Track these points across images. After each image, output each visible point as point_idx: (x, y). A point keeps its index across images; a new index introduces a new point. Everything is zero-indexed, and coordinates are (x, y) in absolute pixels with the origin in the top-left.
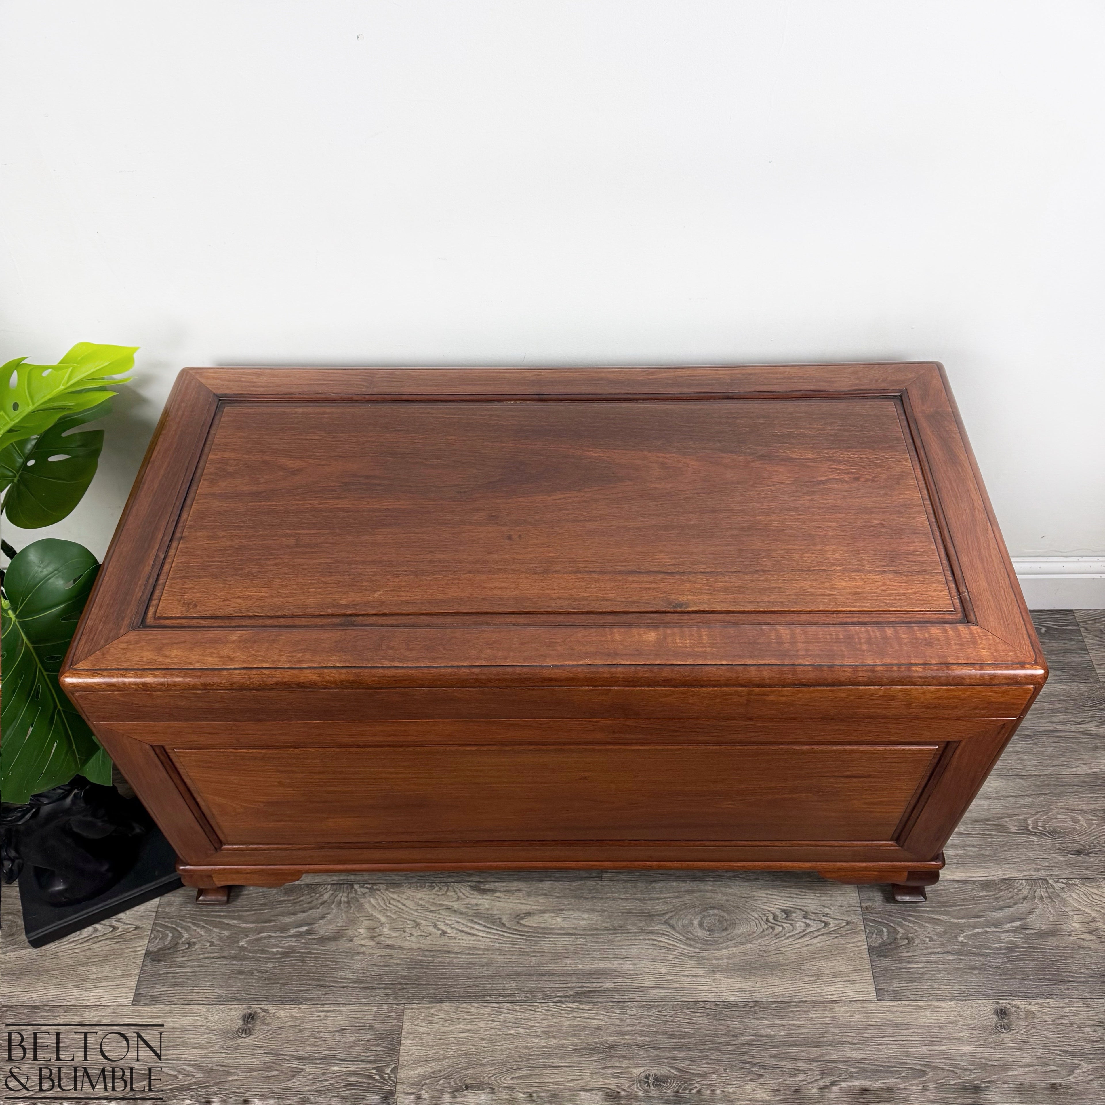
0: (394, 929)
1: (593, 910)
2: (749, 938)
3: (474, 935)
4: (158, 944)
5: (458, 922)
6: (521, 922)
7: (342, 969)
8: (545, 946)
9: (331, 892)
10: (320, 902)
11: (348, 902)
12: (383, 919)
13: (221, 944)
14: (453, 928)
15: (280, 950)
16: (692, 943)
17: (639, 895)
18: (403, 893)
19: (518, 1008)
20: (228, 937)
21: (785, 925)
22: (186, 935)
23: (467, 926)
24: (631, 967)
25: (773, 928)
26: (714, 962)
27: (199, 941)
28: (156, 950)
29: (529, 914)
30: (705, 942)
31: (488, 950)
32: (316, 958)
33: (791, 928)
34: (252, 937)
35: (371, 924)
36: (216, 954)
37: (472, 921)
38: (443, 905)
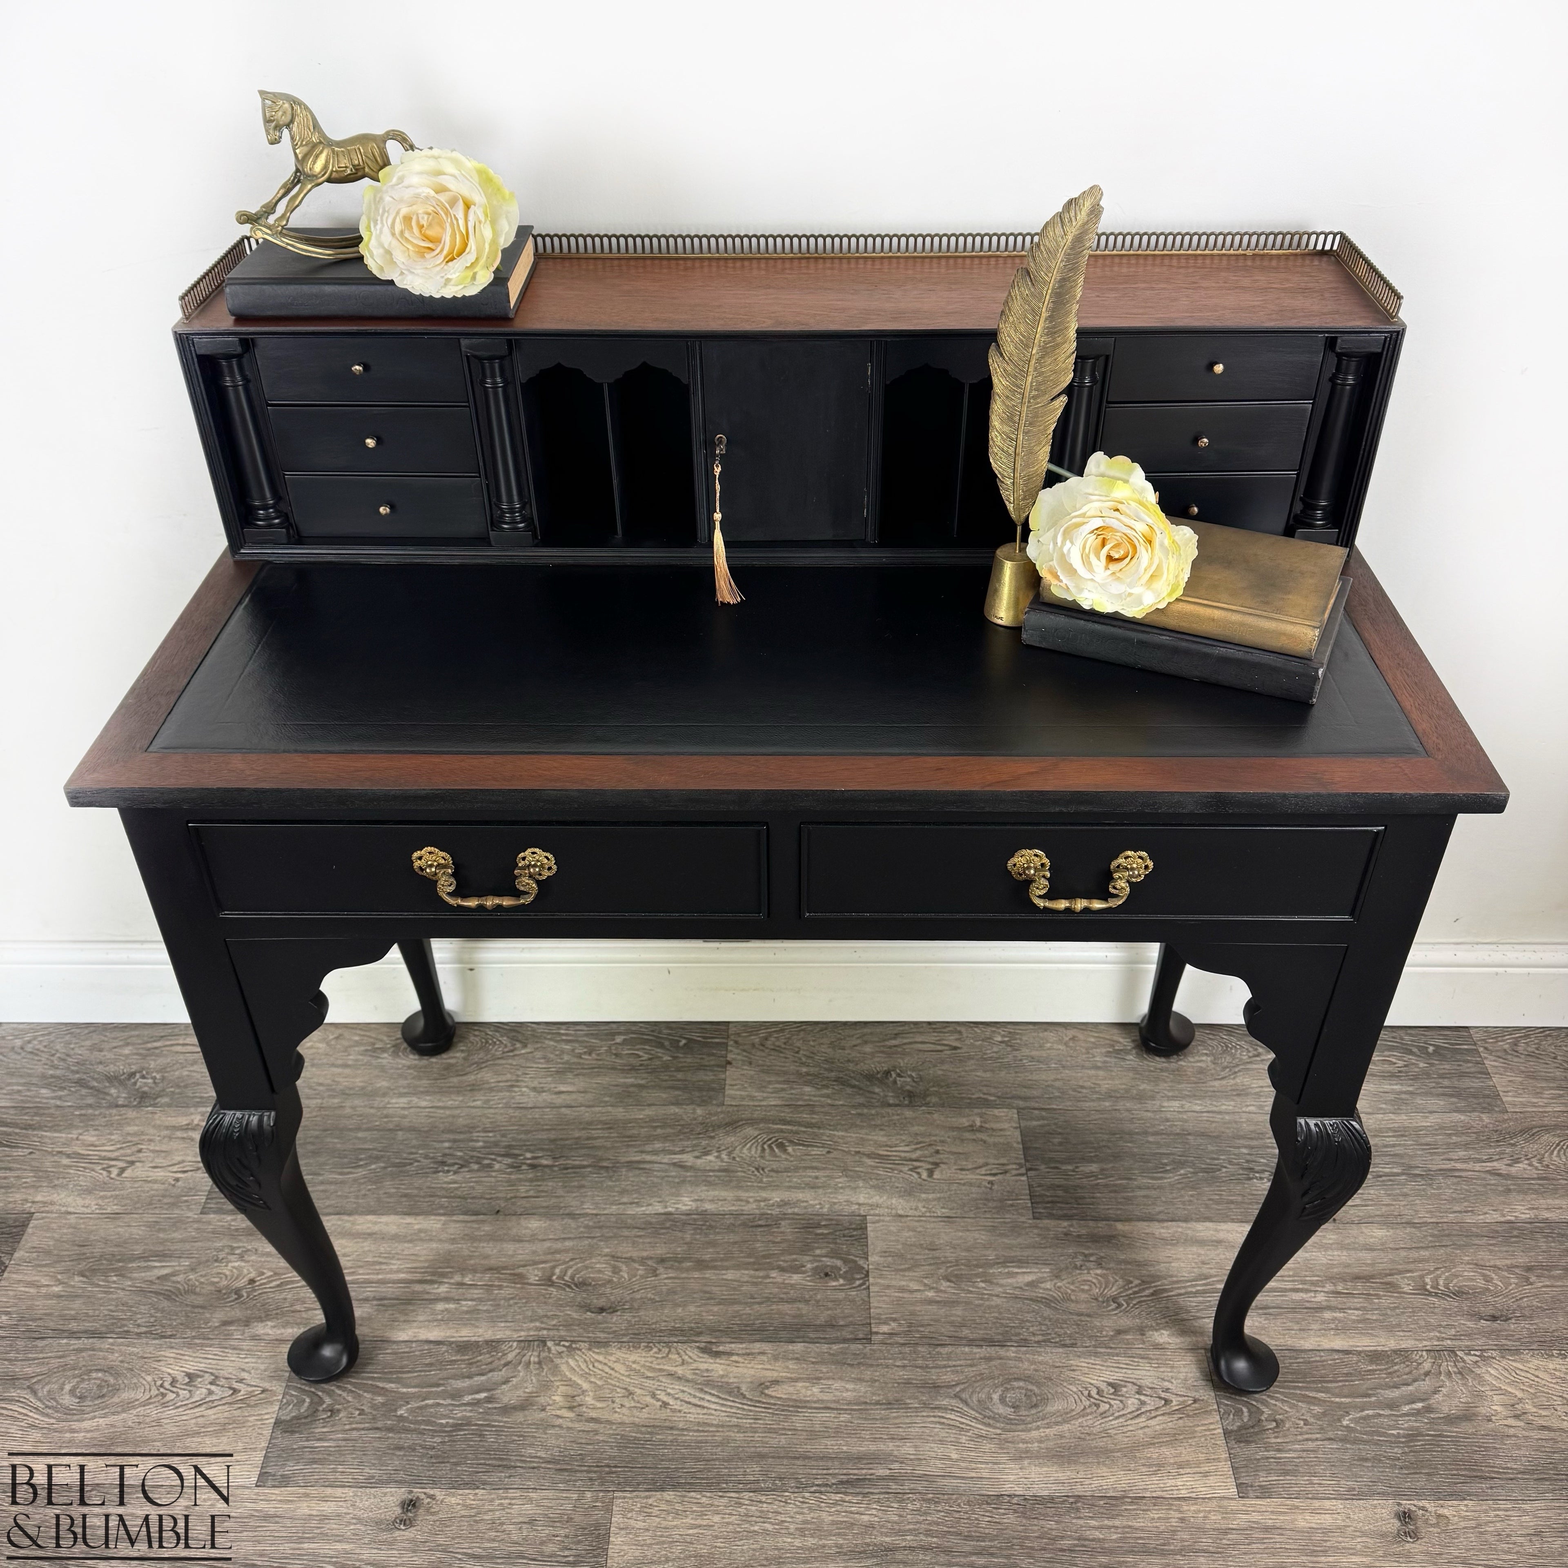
0: (599, 1399)
1: (861, 1380)
2: (1066, 1417)
3: (704, 1407)
4: (291, 1411)
5: (683, 1391)
6: (766, 1391)
7: (531, 1445)
8: (799, 1421)
9: (517, 1351)
10: (502, 1362)
11: (539, 1363)
12: (585, 1386)
13: (374, 1413)
14: (676, 1399)
15: (451, 1421)
16: (991, 1422)
17: (920, 1362)
18: (611, 1354)
19: (763, 1499)
20: (383, 1404)
21: (1112, 1402)
22: (328, 1401)
23: (695, 1397)
24: (912, 1451)
25: (1098, 1406)
26: (1021, 1445)
27: (345, 1408)
28: (288, 1418)
29: (776, 1382)
30: (1009, 1421)
31: (722, 1426)
32: (498, 1432)
33: (1121, 1406)
34: (414, 1404)
35: (570, 1391)
36: (367, 1425)
37: (702, 1390)
38: (663, 1370)
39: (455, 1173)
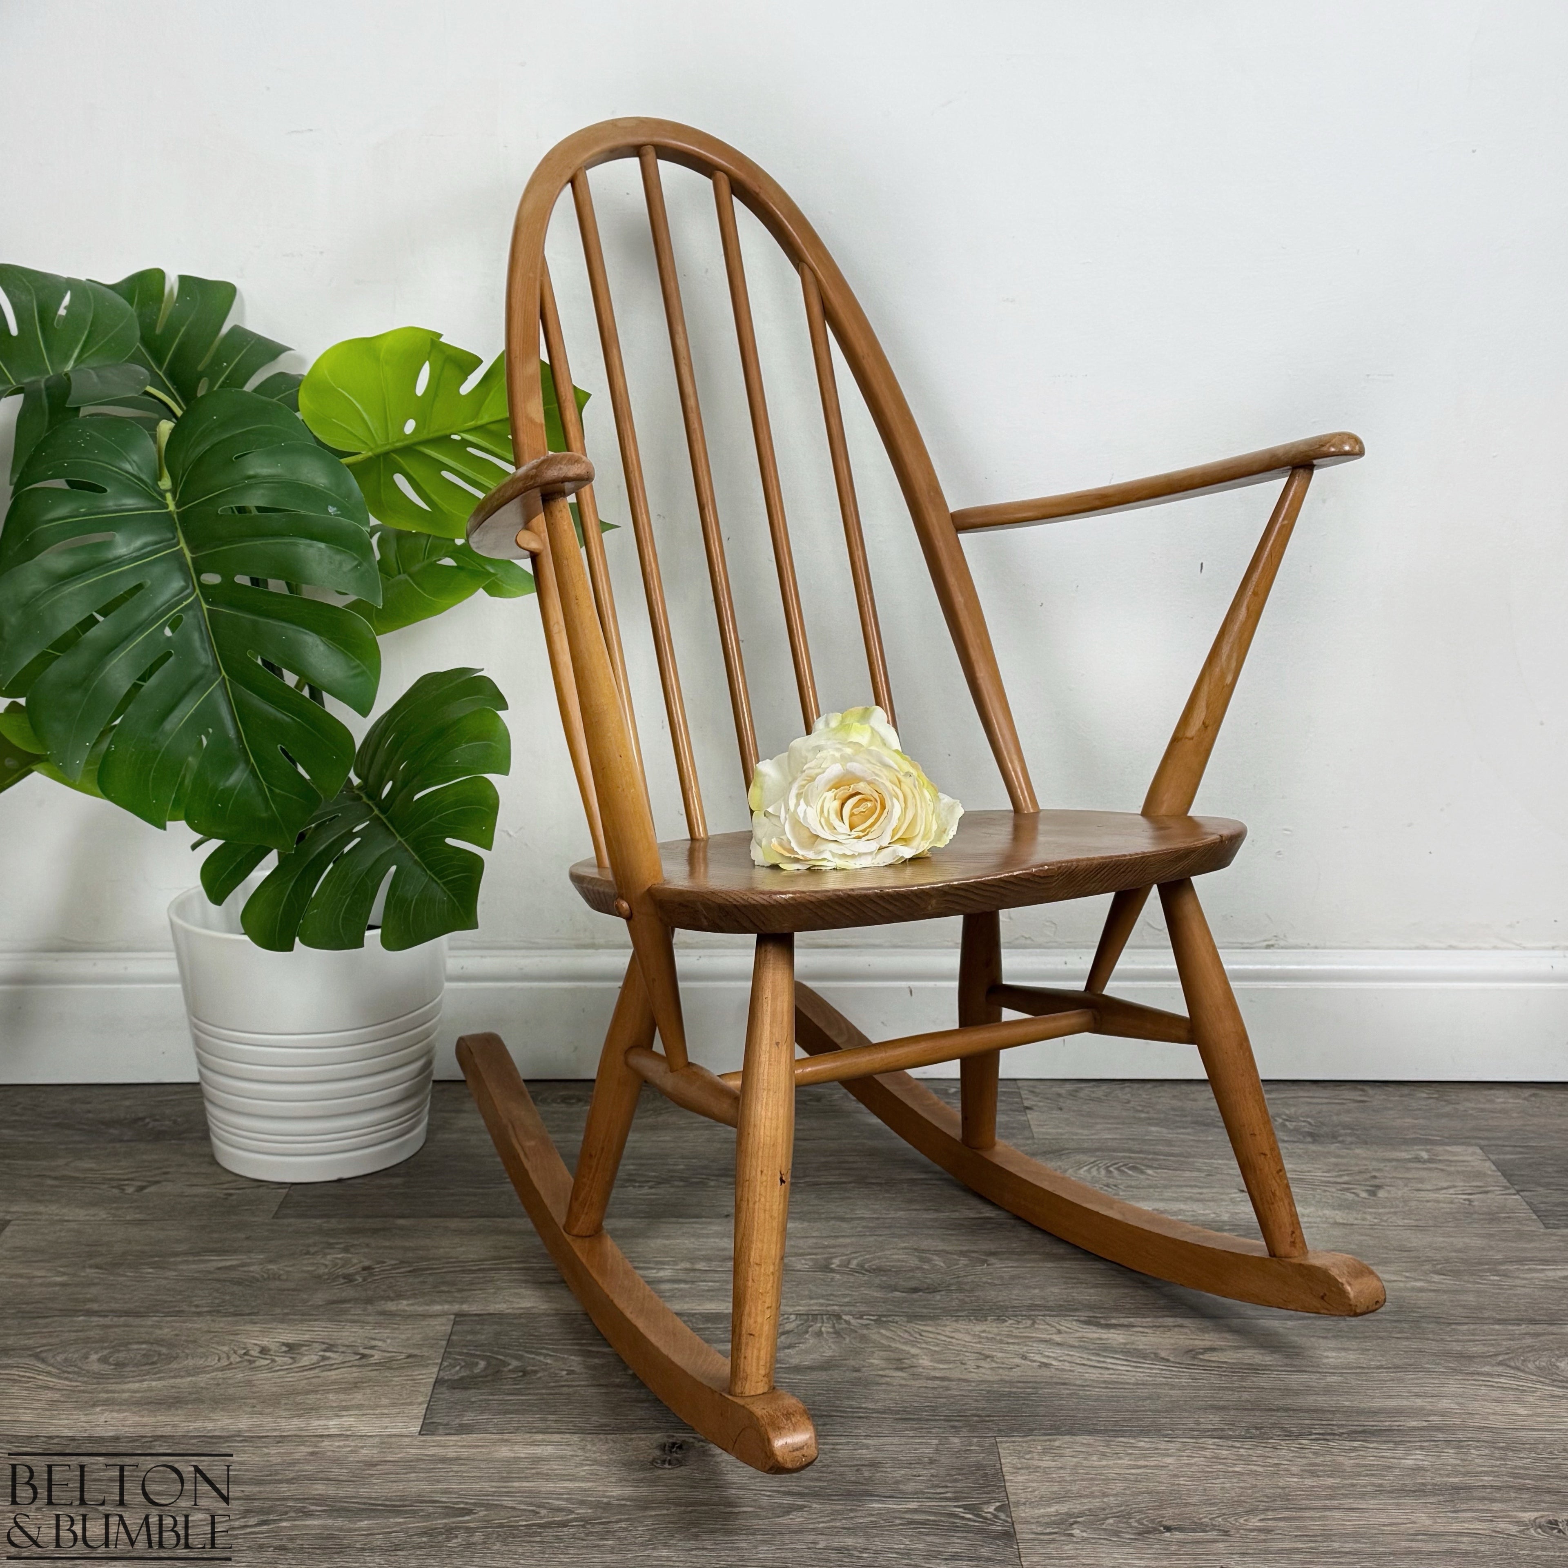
0: (940, 1361)
3: (1107, 1368)
4: (458, 1372)
5: (1069, 1355)
6: (1200, 1357)
7: (850, 1398)
8: (1263, 1381)
9: (799, 1322)
11: (836, 1333)
12: (915, 1351)
14: (1060, 1361)
17: (1430, 1336)
18: (945, 1326)
19: (1238, 1445)
20: (602, 1366)
22: (515, 1363)
23: (1089, 1359)
24: (1453, 1406)
27: (544, 1369)
28: (456, 1377)
29: (1212, 1349)
31: (1144, 1384)
35: (892, 1355)
36: (583, 1383)
37: (1098, 1355)
38: (1032, 1337)
39: (651, 1188)
